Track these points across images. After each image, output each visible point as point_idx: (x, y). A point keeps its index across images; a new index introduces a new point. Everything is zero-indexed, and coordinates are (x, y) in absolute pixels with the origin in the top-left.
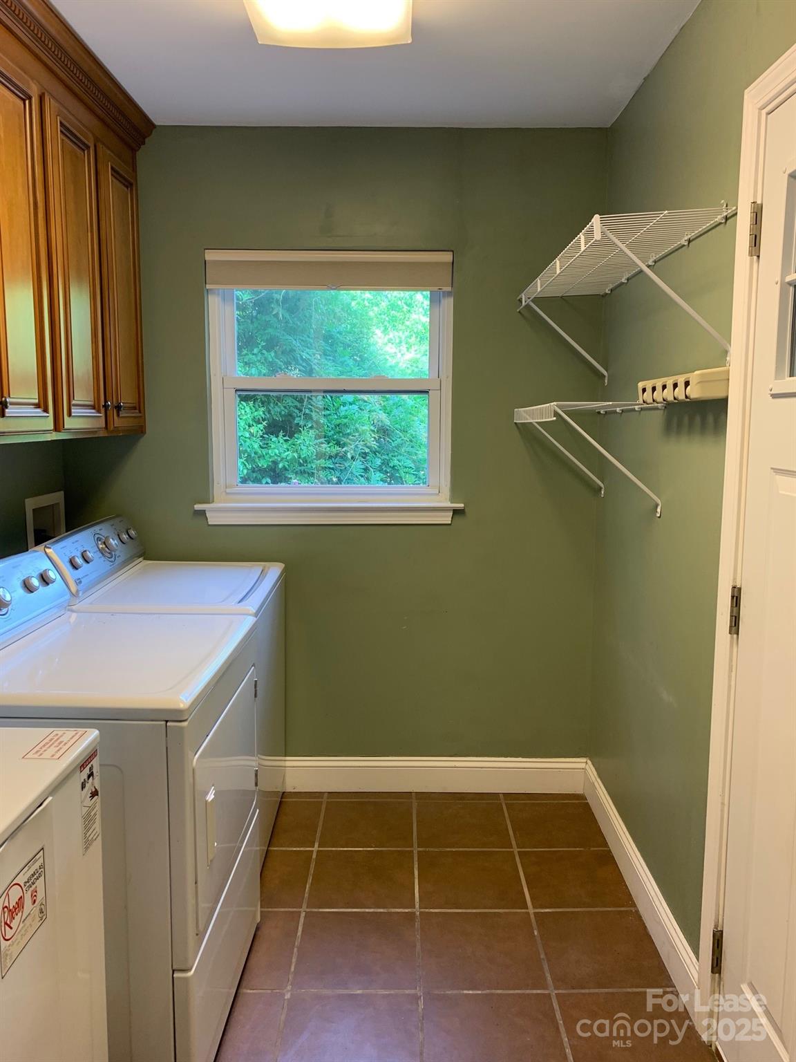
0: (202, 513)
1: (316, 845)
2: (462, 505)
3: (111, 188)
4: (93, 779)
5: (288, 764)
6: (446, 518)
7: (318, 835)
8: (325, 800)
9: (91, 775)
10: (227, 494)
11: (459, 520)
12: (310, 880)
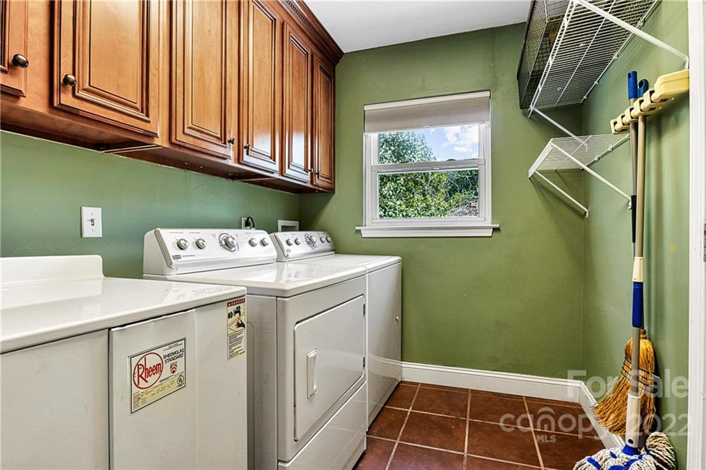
0: (359, 231)
1: (411, 408)
2: (498, 225)
3: (319, 76)
4: (240, 315)
5: (403, 365)
6: (489, 233)
7: (413, 403)
8: (419, 386)
9: (238, 311)
10: (373, 223)
11: (496, 234)
12: (404, 426)
